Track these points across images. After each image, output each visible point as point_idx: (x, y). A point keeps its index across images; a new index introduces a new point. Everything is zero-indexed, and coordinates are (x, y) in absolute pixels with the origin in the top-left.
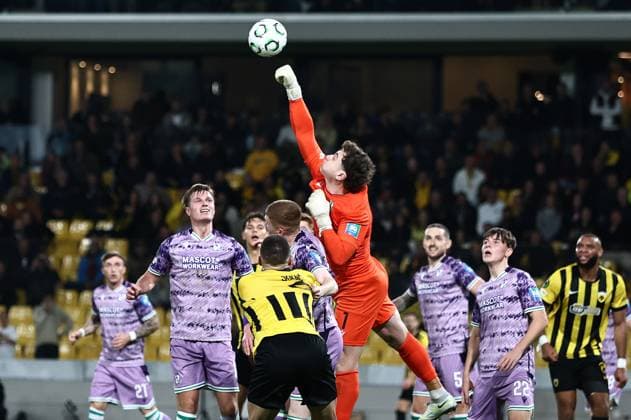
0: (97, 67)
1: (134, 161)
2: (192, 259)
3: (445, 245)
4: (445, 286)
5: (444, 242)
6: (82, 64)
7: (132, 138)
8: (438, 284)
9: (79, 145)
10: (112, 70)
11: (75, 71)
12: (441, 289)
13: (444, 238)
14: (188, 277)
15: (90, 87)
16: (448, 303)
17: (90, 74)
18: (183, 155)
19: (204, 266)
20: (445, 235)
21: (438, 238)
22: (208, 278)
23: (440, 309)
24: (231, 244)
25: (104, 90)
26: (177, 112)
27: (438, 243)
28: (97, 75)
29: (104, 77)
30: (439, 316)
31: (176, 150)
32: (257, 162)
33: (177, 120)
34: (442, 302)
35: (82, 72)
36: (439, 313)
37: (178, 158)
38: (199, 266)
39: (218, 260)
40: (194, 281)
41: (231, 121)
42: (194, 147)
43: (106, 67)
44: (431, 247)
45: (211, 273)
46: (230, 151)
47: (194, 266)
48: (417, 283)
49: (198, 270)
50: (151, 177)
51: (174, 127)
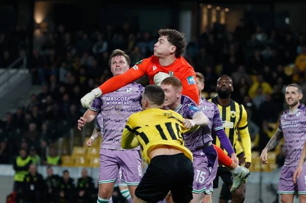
0: (218, 8)
1: (232, 60)
2: (112, 99)
3: (298, 97)
4: (302, 123)
5: (297, 95)
6: (209, 6)
7: (232, 47)
8: (298, 121)
9: (203, 50)
10: (227, 10)
11: (205, 10)
12: (299, 125)
13: (297, 93)
14: (110, 110)
15: (214, 19)
16: (303, 133)
17: (214, 12)
18: (261, 56)
19: (119, 103)
20: (298, 91)
21: (293, 93)
22: (122, 110)
23: (298, 137)
24: (138, 88)
25: (223, 21)
26: (260, 33)
27: (293, 96)
28: (218, 13)
29: (223, 14)
30: (298, 141)
31: (257, 53)
32: (302, 60)
33: (259, 37)
34: (300, 133)
35: (210, 11)
36: (298, 139)
37: (258, 58)
38: (116, 103)
39: (129, 98)
40: (113, 112)
41: (289, 37)
42: (267, 52)
43: (223, 8)
44: (289, 98)
45: (124, 107)
46: (287, 54)
47: (114, 103)
48: (282, 121)
49: (116, 105)
50: (241, 68)
51: (257, 41)
